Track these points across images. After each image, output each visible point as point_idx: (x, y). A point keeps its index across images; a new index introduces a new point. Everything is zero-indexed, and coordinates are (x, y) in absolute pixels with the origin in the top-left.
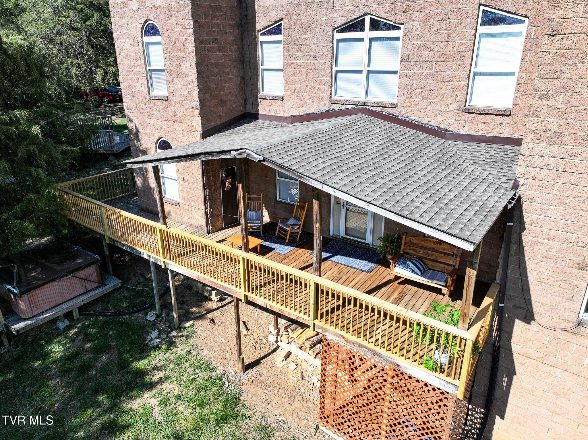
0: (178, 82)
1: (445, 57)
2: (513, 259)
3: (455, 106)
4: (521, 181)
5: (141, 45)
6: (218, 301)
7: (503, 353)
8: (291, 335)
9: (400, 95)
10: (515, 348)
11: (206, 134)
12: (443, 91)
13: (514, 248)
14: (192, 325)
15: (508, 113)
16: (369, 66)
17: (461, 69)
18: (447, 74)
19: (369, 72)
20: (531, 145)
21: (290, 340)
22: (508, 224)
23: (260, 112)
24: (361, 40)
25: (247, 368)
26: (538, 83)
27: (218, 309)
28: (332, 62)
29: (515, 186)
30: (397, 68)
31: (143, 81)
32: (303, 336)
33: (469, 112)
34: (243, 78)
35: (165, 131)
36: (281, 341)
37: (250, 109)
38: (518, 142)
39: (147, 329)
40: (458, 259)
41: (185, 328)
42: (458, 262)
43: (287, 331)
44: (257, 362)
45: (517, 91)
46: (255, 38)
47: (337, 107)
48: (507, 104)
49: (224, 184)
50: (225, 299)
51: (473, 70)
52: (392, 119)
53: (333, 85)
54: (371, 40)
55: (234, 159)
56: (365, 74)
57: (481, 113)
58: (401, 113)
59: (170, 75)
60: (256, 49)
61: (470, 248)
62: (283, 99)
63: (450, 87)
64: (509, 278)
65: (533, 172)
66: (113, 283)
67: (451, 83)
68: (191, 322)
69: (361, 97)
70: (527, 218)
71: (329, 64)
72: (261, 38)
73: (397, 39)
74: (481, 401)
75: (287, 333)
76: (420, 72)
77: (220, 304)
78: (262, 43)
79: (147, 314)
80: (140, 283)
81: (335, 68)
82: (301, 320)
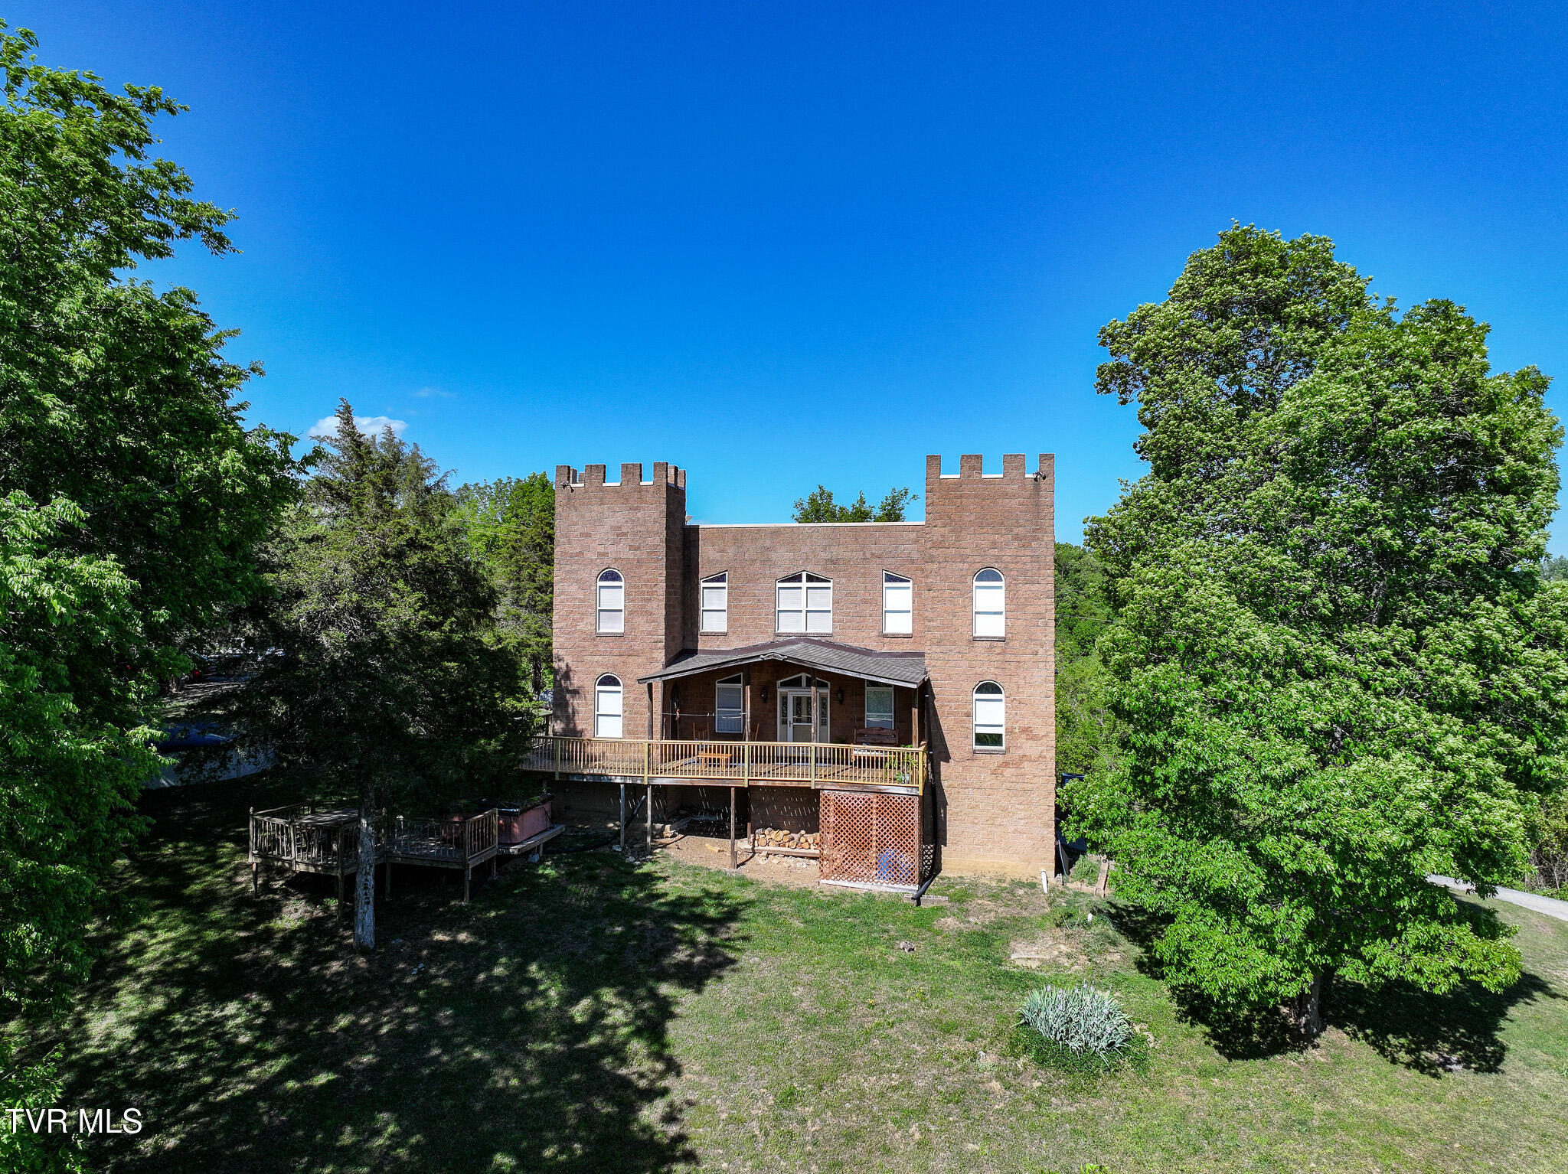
0: (640, 620)
1: (865, 601)
3: (875, 633)
4: (928, 669)
5: (594, 588)
7: (938, 791)
9: (834, 627)
10: (945, 784)
11: (668, 664)
12: (866, 623)
13: (931, 711)
14: (662, 851)
15: (911, 636)
16: (807, 607)
17: (876, 608)
18: (867, 612)
19: (807, 611)
22: (926, 696)
23: (700, 647)
24: (800, 588)
25: (738, 866)
26: (927, 614)
28: (775, 604)
29: (926, 673)
30: (831, 609)
31: (592, 619)
33: (886, 636)
34: (683, 617)
35: (614, 666)
37: (690, 646)
38: (922, 655)
41: (657, 853)
43: (764, 837)
44: (743, 864)
45: (913, 621)
46: (698, 584)
47: (781, 639)
48: (909, 631)
51: (884, 609)
52: (829, 645)
53: (776, 622)
54: (808, 588)
55: (763, 661)
56: (804, 612)
57: (895, 636)
58: (838, 640)
59: (631, 614)
60: (698, 593)
61: (914, 686)
62: (725, 634)
63: (870, 621)
65: (934, 663)
66: (559, 829)
67: (871, 619)
68: (659, 850)
69: (804, 631)
70: (935, 690)
71: (771, 606)
72: (703, 585)
73: (829, 588)
74: (930, 838)
76: (847, 611)
78: (704, 588)
79: (610, 847)
81: (777, 609)
82: (802, 785)
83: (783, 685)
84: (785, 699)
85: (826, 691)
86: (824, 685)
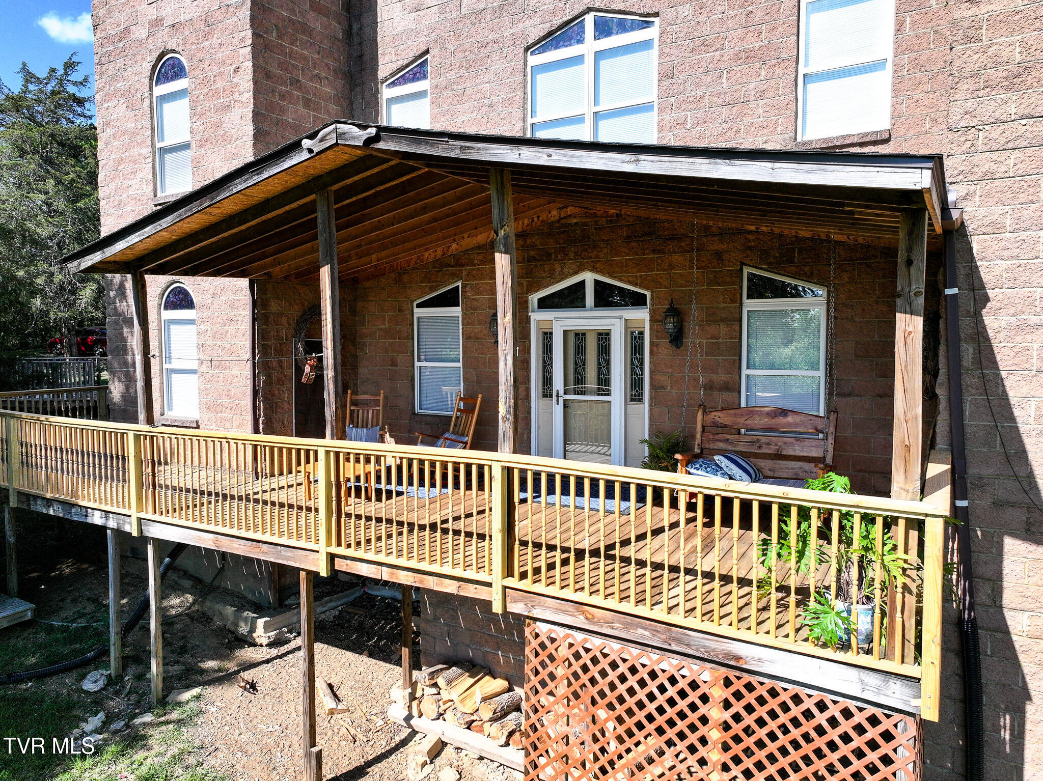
1: (746, 57)
2: (970, 380)
3: (775, 144)
4: (961, 190)
5: (147, 102)
6: (270, 645)
8: (445, 695)
10: (1015, 621)
12: (747, 120)
13: (968, 352)
14: (198, 697)
15: (886, 136)
16: (596, 103)
17: (779, 71)
18: (752, 86)
19: (597, 115)
20: (970, 105)
21: (443, 707)
22: (948, 292)
24: (579, 59)
27: (268, 661)
28: (524, 109)
30: (652, 97)
31: (146, 171)
32: (474, 693)
36: (420, 715)
39: (76, 713)
40: (831, 440)
41: (179, 704)
42: (831, 449)
43: (435, 685)
45: (896, 91)
49: (300, 371)
50: (288, 641)
51: (802, 70)
54: (599, 54)
56: (589, 119)
57: (830, 146)
59: (201, 146)
60: (377, 114)
63: (760, 111)
64: (969, 432)
66: (11, 611)
67: (761, 102)
68: (196, 691)
70: (989, 271)
71: (518, 114)
72: (387, 93)
73: (648, 43)
75: (434, 691)
76: (699, 92)
77: (274, 652)
78: (391, 101)
79: (84, 677)
80: (84, 615)
81: (530, 121)
82: (470, 591)
83: (544, 304)
84: (548, 336)
85: (641, 316)
86: (638, 301)
